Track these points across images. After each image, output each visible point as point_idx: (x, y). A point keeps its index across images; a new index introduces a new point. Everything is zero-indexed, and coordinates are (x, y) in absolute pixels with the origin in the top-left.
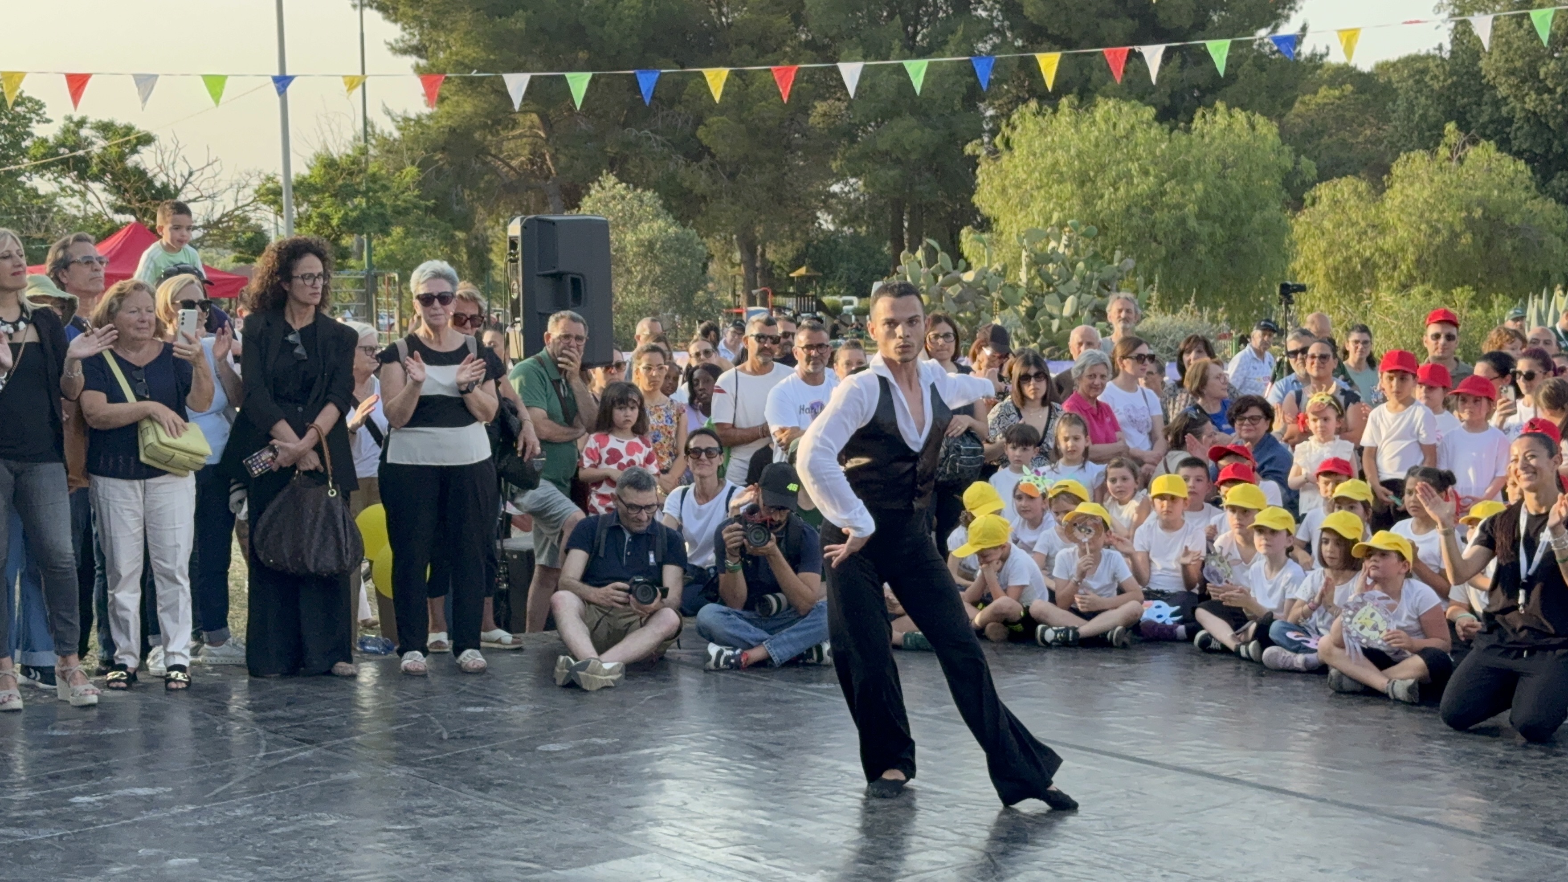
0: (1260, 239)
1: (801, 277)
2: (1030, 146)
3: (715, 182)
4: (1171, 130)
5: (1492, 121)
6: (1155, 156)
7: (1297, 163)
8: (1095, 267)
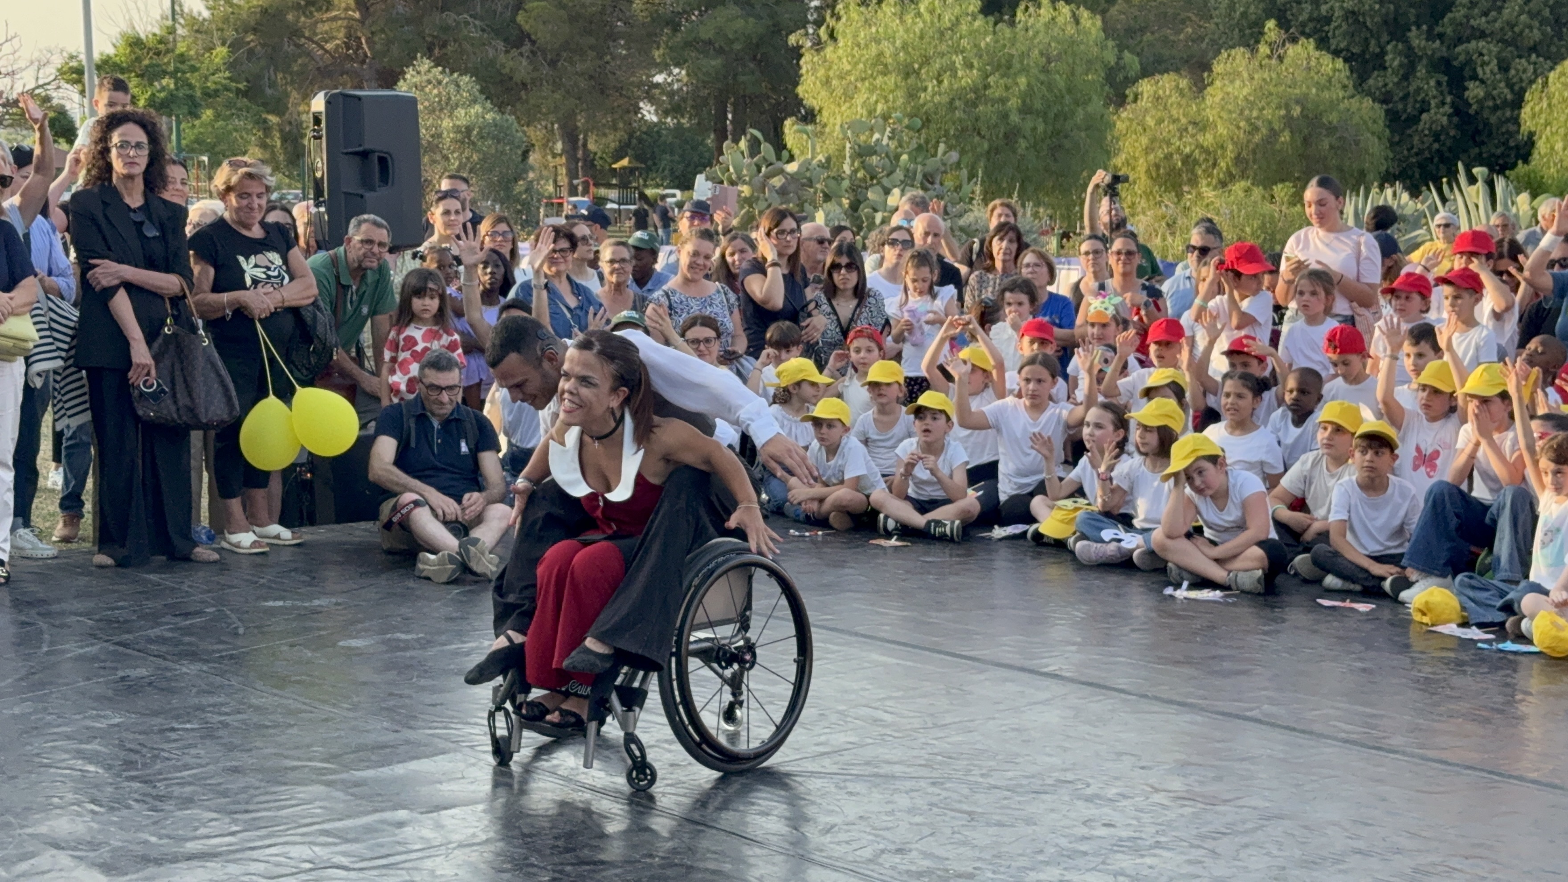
0: (1083, 134)
1: (623, 168)
2: (855, 36)
3: (535, 69)
4: (996, 24)
5: (1311, 19)
6: (980, 49)
7: (1120, 58)
8: (919, 159)
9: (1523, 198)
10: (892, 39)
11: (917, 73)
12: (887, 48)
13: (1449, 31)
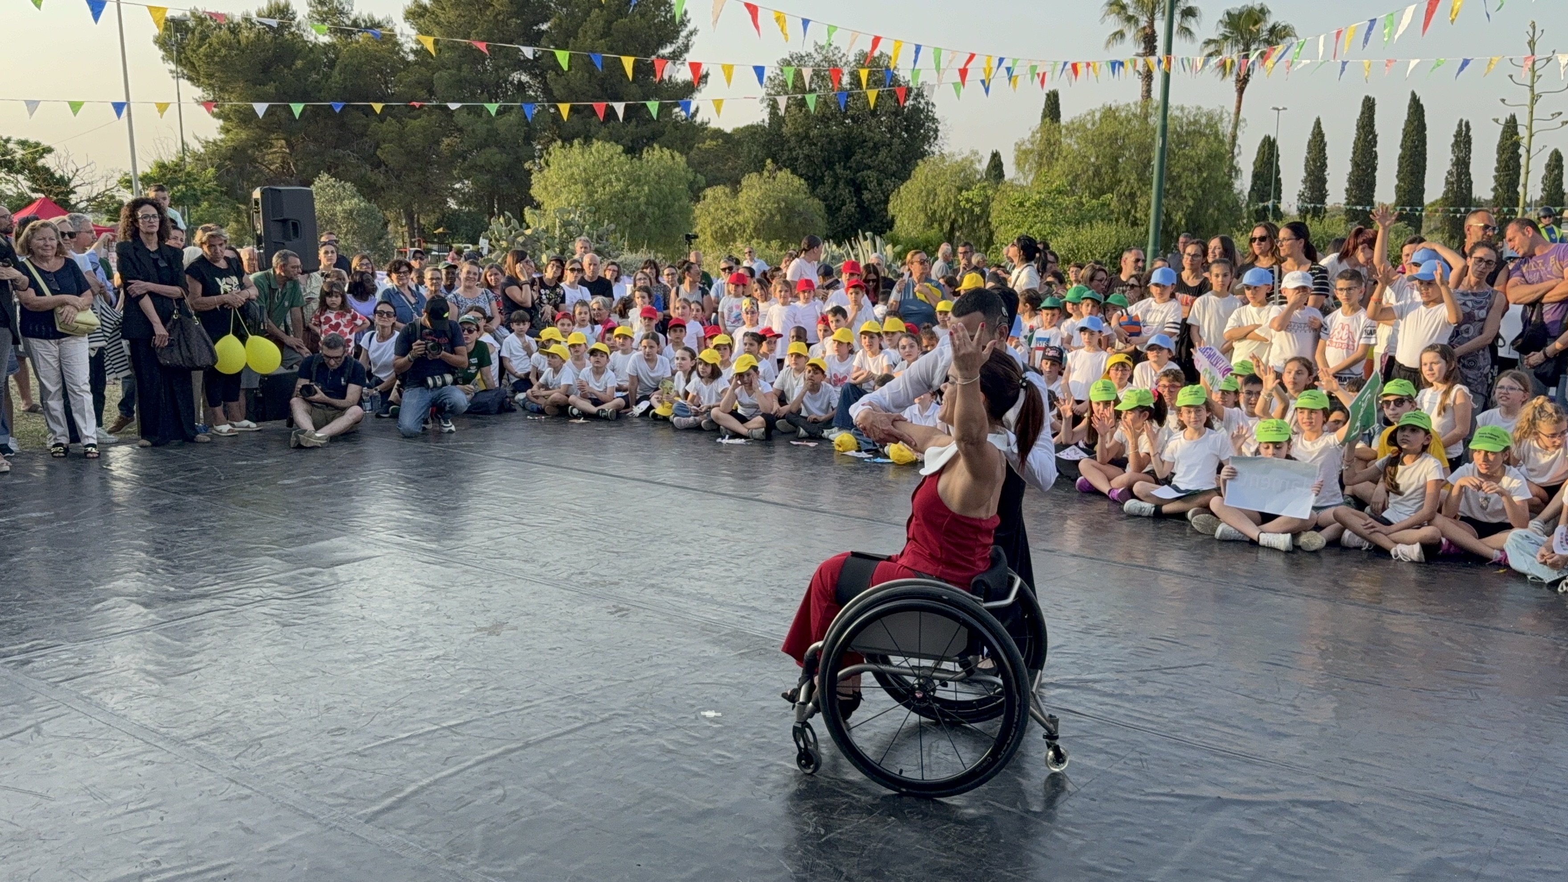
0: (679, 216)
1: (440, 233)
2: (559, 164)
4: (631, 158)
5: (788, 159)
6: (623, 171)
7: (695, 177)
8: (595, 228)
9: (889, 247)
10: (578, 166)
11: (593, 184)
12: (575, 170)
13: (854, 165)
